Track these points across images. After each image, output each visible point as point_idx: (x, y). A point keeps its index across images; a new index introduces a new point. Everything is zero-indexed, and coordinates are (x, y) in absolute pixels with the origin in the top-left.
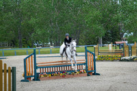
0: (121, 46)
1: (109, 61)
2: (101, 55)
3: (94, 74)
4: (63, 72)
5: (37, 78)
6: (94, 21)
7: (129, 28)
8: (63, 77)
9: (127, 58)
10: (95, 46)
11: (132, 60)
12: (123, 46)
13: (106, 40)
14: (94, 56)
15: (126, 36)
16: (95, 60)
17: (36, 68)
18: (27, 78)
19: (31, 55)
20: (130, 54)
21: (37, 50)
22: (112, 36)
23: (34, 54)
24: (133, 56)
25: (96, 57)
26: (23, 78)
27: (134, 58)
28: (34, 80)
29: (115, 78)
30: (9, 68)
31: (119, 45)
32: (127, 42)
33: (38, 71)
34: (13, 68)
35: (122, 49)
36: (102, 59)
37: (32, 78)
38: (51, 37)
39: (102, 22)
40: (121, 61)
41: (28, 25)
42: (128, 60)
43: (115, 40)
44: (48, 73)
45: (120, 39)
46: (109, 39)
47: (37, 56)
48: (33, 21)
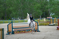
0: (49, 19)
1: (44, 25)
2: (40, 23)
3: (38, 31)
4: (24, 30)
5: (13, 33)
6: (37, 9)
7: (53, 12)
8: (25, 32)
9: (52, 24)
10: (38, 19)
11: (54, 25)
12: (50, 19)
13: (43, 17)
14: (38, 23)
15: (51, 15)
16: (38, 25)
17: (13, 29)
18: (9, 33)
19: (11, 23)
20: (53, 22)
21: (13, 21)
22: (45, 15)
23: (12, 23)
24: (54, 23)
25: (38, 24)
26: (7, 33)
27: (55, 24)
28: (12, 34)
29: (47, 33)
30: (1, 29)
31: (48, 19)
32: (52, 17)
33: (14, 30)
34: (3, 29)
35: (50, 21)
36: (41, 25)
37: (11, 33)
38: (19, 16)
39: (41, 9)
40: (49, 25)
41: (9, 10)
42: (52, 25)
43: (47, 17)
44: (18, 31)
45: (49, 16)
46: (44, 16)
47: (13, 23)
48: (11, 8)
